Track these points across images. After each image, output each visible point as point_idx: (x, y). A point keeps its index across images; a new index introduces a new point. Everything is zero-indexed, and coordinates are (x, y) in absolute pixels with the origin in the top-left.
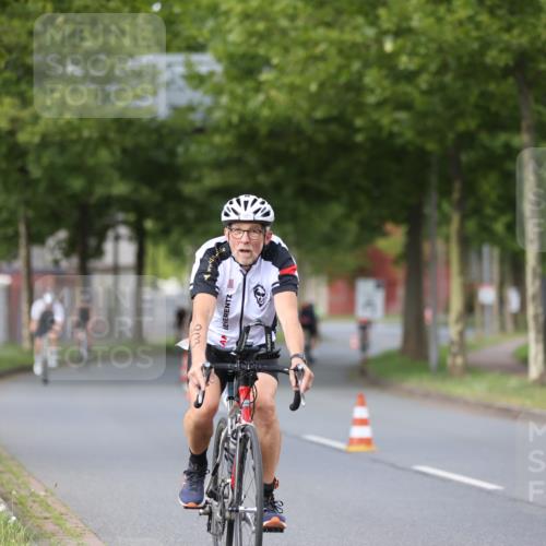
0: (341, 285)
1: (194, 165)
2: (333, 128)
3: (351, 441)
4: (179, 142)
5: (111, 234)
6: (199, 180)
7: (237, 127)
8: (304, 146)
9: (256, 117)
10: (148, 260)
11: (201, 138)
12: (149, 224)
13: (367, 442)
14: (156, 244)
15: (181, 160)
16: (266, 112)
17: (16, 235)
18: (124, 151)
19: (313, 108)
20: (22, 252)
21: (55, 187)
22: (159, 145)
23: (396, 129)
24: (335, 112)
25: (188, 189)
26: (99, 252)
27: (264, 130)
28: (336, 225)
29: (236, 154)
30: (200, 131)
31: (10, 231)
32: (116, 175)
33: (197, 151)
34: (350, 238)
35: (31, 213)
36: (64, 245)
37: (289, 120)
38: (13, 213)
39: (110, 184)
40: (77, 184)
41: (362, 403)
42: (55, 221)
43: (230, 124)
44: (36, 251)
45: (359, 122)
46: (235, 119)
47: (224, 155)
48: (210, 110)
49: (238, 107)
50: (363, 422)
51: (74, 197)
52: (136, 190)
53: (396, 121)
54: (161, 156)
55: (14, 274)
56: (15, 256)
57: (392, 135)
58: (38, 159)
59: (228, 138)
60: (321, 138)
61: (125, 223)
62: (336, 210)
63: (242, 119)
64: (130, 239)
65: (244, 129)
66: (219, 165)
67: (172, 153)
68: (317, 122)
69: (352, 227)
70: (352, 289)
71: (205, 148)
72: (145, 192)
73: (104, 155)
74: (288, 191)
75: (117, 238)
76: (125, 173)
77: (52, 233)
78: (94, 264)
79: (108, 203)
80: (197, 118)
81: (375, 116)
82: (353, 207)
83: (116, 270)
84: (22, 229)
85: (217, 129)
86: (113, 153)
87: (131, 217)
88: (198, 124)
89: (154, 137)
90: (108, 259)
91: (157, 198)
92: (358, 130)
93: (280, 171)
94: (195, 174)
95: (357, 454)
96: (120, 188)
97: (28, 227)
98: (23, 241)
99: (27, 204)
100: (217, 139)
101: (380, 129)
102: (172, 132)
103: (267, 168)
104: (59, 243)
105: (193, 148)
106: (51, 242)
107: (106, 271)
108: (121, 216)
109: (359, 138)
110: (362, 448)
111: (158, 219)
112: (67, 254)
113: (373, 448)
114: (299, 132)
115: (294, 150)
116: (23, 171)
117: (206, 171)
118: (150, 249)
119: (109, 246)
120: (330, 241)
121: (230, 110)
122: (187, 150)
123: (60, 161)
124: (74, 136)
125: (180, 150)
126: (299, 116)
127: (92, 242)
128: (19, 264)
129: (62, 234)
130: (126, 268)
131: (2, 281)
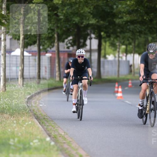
1: (120, 12)
6: (122, 18)
10: (102, 47)
12: (102, 33)
20: (56, 44)
21: (67, 20)
25: (117, 21)
40: (77, 20)
44: (61, 44)
52: (98, 22)
54: (108, 9)
55: (53, 52)
56: (53, 46)
59: (133, 2)
66: (129, 13)
67: (112, 8)
72: (102, 22)
75: (91, 39)
77: (67, 38)
79: (88, 25)
83: (90, 51)
84: (56, 36)
90: (88, 47)
96: (93, 21)
100: (128, 3)
103: (147, 13)
105: (120, 6)
116: (56, 15)
118: (103, 43)
119: (88, 42)
122: (117, 7)
123: (70, 11)
125: (115, 7)
127: (82, 41)
128: (54, 49)
129: (71, 38)
130: (94, 50)
131: (49, 55)
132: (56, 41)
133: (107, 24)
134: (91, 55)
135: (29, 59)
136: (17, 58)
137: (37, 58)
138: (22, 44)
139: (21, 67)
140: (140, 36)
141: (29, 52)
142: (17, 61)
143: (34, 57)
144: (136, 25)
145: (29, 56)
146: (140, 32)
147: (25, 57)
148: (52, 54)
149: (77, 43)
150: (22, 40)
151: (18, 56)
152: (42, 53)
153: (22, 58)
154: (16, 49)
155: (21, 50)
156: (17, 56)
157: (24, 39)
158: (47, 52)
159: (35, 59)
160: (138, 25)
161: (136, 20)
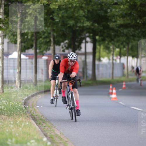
1: (114, 16)
4: (109, 8)
6: (115, 21)
10: (97, 50)
12: (97, 37)
18: (88, 11)
20: (52, 48)
21: (64, 24)
25: (111, 25)
26: (79, 48)
29: (129, 12)
31: (48, 40)
32: (85, 19)
35: (55, 34)
38: (50, 33)
39: (83, 23)
40: (71, 23)
42: (64, 36)
43: (127, 1)
44: (57, 47)
51: (70, 27)
52: (92, 25)
54: (102, 13)
55: (49, 55)
56: (49, 49)
58: (58, 14)
59: (126, 6)
61: (89, 36)
66: (123, 16)
67: (106, 12)
72: (96, 25)
73: (81, 12)
75: (86, 42)
79: (83, 29)
83: (85, 54)
84: (52, 39)
86: (85, 12)
89: (100, 6)
90: (83, 50)
94: (113, 20)
96: (87, 24)
97: (54, 39)
99: (54, 30)
100: (122, 7)
105: (114, 10)
106: (62, 44)
107: (82, 54)
108: (87, 35)
116: (52, 19)
118: (98, 47)
119: (83, 45)
122: (111, 11)
124: (70, 6)
125: (109, 10)
127: (77, 44)
128: (50, 52)
129: (66, 41)
130: (89, 53)
131: (45, 58)
132: (52, 44)
133: (102, 28)
134: (86, 58)
135: (26, 62)
136: (14, 61)
137: (34, 60)
138: (19, 47)
139: (19, 69)
140: (134, 40)
141: (26, 55)
142: (14, 64)
143: (31, 60)
144: (129, 29)
145: (26, 59)
146: (134, 36)
147: (22, 60)
148: (48, 57)
149: (72, 46)
150: (20, 44)
151: (16, 59)
152: (38, 55)
153: (19, 60)
154: (13, 52)
155: (18, 53)
156: (14, 59)
157: (21, 42)
158: (43, 55)
159: (32, 62)
160: (132, 29)
161: (129, 24)
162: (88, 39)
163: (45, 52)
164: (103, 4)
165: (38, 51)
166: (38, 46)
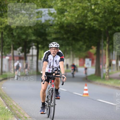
0: (82, 60)
1: (50, 33)
2: (81, 25)
3: (84, 94)
4: (47, 28)
5: (31, 48)
6: (51, 36)
7: (59, 25)
8: (74, 29)
9: (63, 22)
10: (39, 54)
11: (51, 27)
12: (40, 46)
13: (87, 94)
14: (41, 50)
15: (47, 32)
16: (66, 21)
17: (11, 48)
18: (35, 30)
19: (76, 21)
20: (12, 52)
21: (19, 37)
22: (42, 28)
23: (94, 25)
24: (81, 22)
25: (49, 38)
26: (29, 52)
27: (65, 25)
28: (81, 47)
29: (59, 31)
30: (51, 25)
31: (9, 47)
32: (33, 35)
33: (51, 30)
34: (84, 49)
35: (14, 43)
36: (21, 50)
37: (71, 23)
38: (10, 43)
39: (31, 37)
40: (24, 37)
41: (86, 86)
42: (19, 45)
43: (58, 24)
44: (15, 52)
45: (86, 24)
46: (59, 23)
47: (56, 31)
48: (53, 21)
49: (60, 20)
50: (86, 90)
51: (23, 40)
52: (37, 38)
53: (94, 24)
54: (43, 31)
55: (10, 56)
56: (10, 53)
57: (93, 27)
58: (16, 31)
59: (57, 27)
60: (78, 27)
61: (35, 45)
62: (81, 43)
63: (61, 23)
64: (36, 49)
65: (61, 25)
66: (55, 33)
67: (45, 30)
68: (77, 24)
69: (85, 47)
70: (84, 60)
71: (52, 29)
72: (39, 39)
73: (30, 31)
74: (71, 39)
75: (33, 49)
76: (35, 34)
77: (18, 48)
78: (27, 54)
79: (31, 41)
80: (51, 23)
81: (90, 23)
82: (85, 42)
83: (32, 56)
84: (12, 47)
85: (55, 25)
86: (32, 30)
87: (36, 44)
88: (51, 24)
89: (41, 27)
90: (31, 53)
91: (42, 40)
92: (86, 26)
93: (69, 34)
94: (50, 35)
95: (85, 97)
96: (34, 38)
97: (13, 46)
98: (12, 49)
99: (13, 41)
100: (55, 27)
101: (91, 25)
102: (45, 25)
103: (66, 34)
104: (20, 50)
105: (50, 29)
106: (18, 49)
107: (30, 56)
108: (34, 44)
109: (86, 27)
110: (86, 96)
111: (42, 45)
112: (22, 52)
113: (88, 95)
114: (73, 26)
115: (72, 30)
116: (12, 34)
117: (52, 34)
119: (31, 50)
120: (79, 50)
121: (58, 21)
122: (48, 30)
123: (20, 31)
125: (47, 29)
126: (73, 22)
127: (27, 50)
129: (21, 48)
130: (35, 55)
131: (7, 58)
134: (32, 58)
152: (3, 56)
158: (6, 56)
162: (34, 47)
163: (8, 54)
164: (44, 25)
165: (3, 53)
166: (3, 50)
